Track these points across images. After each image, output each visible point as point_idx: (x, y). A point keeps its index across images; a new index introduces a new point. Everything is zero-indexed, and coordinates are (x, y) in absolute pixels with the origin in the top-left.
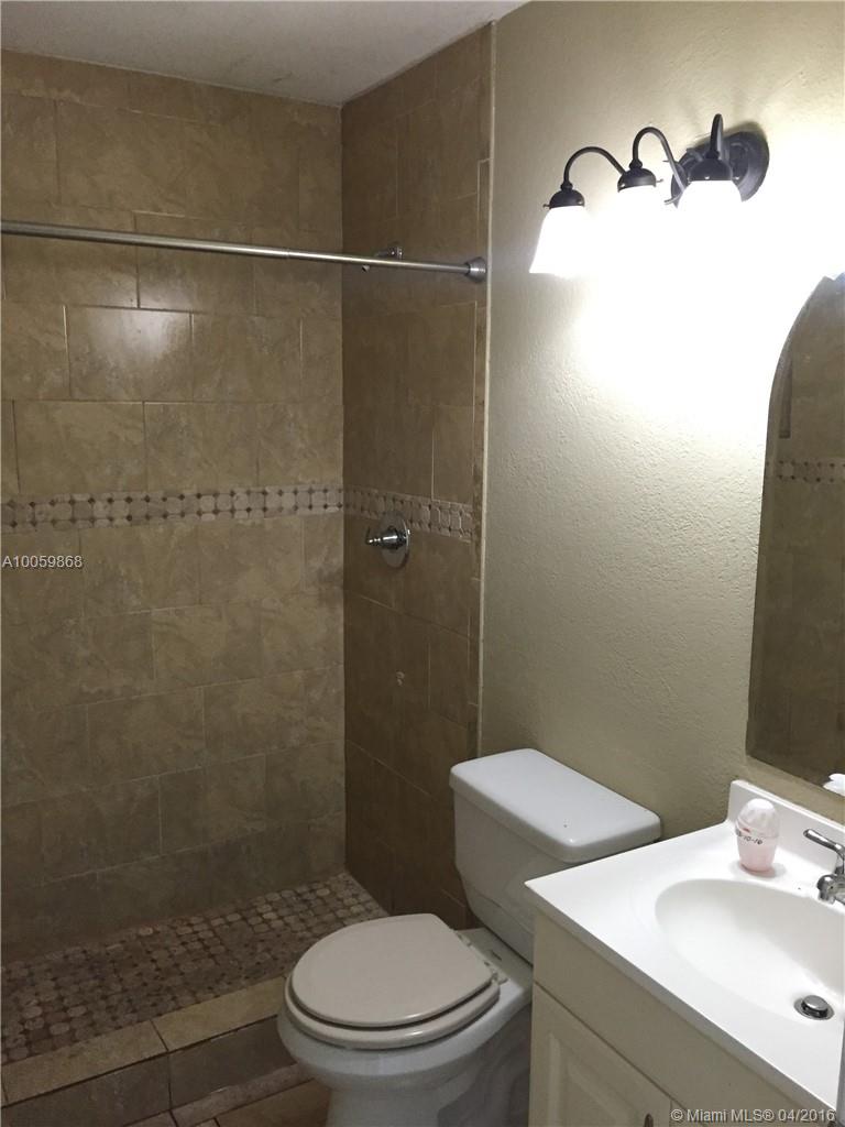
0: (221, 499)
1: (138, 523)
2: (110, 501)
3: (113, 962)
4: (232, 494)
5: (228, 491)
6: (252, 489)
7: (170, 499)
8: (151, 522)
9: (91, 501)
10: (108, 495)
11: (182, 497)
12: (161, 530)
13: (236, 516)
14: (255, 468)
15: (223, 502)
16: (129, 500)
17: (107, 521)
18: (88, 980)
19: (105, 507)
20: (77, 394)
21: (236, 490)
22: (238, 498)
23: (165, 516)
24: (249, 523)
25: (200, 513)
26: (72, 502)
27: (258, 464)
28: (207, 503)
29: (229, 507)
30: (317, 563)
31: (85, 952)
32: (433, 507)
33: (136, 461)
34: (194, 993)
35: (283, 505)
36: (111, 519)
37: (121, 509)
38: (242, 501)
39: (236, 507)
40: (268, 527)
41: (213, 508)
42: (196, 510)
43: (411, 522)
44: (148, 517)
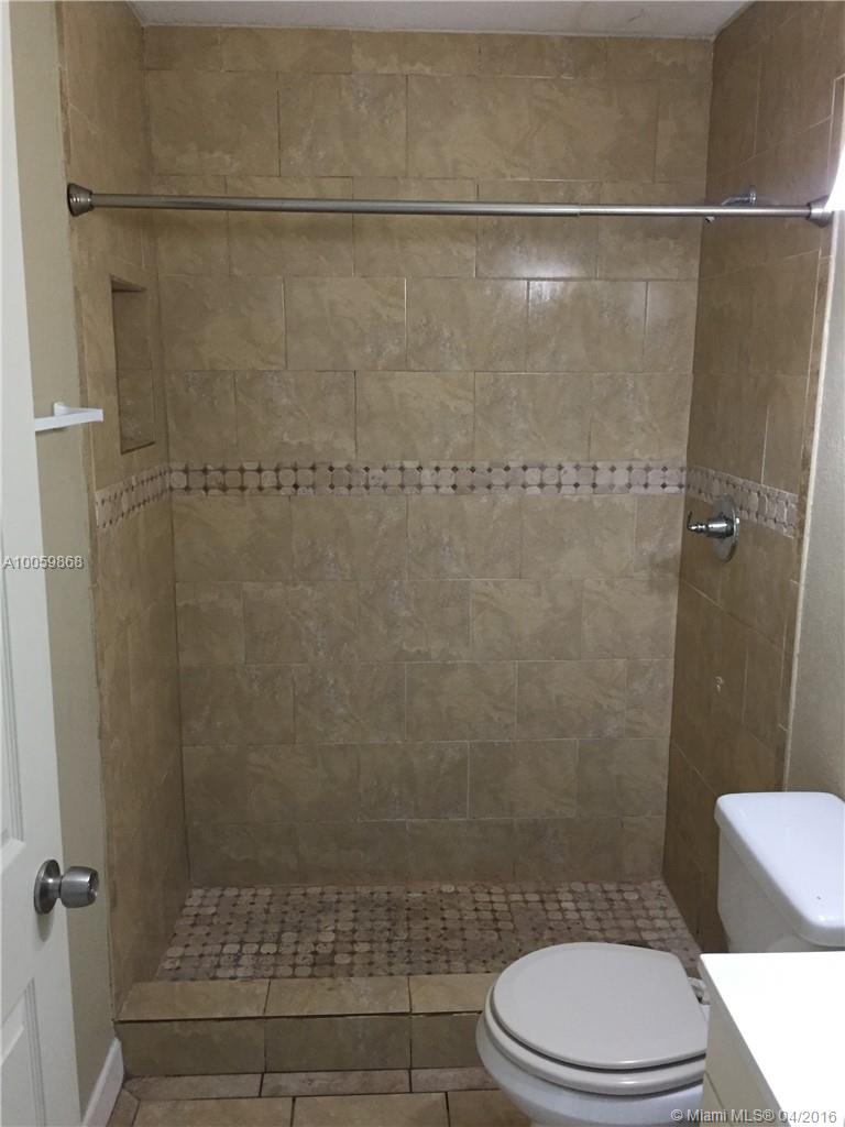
0: (547, 473)
1: (462, 494)
2: (437, 469)
3: (409, 909)
4: (560, 468)
5: (556, 464)
6: (581, 463)
7: (494, 470)
8: (475, 492)
9: (420, 468)
10: (435, 464)
11: (507, 469)
12: (484, 500)
13: (562, 492)
14: (586, 443)
15: (550, 476)
16: (455, 469)
17: (434, 489)
18: (382, 920)
19: (433, 475)
20: (413, 365)
21: (563, 464)
22: (566, 472)
23: (489, 487)
24: (576, 499)
25: (524, 486)
26: (402, 469)
27: (590, 438)
28: (533, 476)
29: (556, 481)
30: (649, 547)
31: (388, 893)
32: (762, 494)
33: (464, 431)
34: (468, 962)
35: (615, 482)
36: (437, 487)
37: (447, 477)
38: (570, 476)
39: (563, 482)
40: (597, 504)
41: (539, 482)
42: (521, 482)
43: (741, 509)
44: (472, 487)
